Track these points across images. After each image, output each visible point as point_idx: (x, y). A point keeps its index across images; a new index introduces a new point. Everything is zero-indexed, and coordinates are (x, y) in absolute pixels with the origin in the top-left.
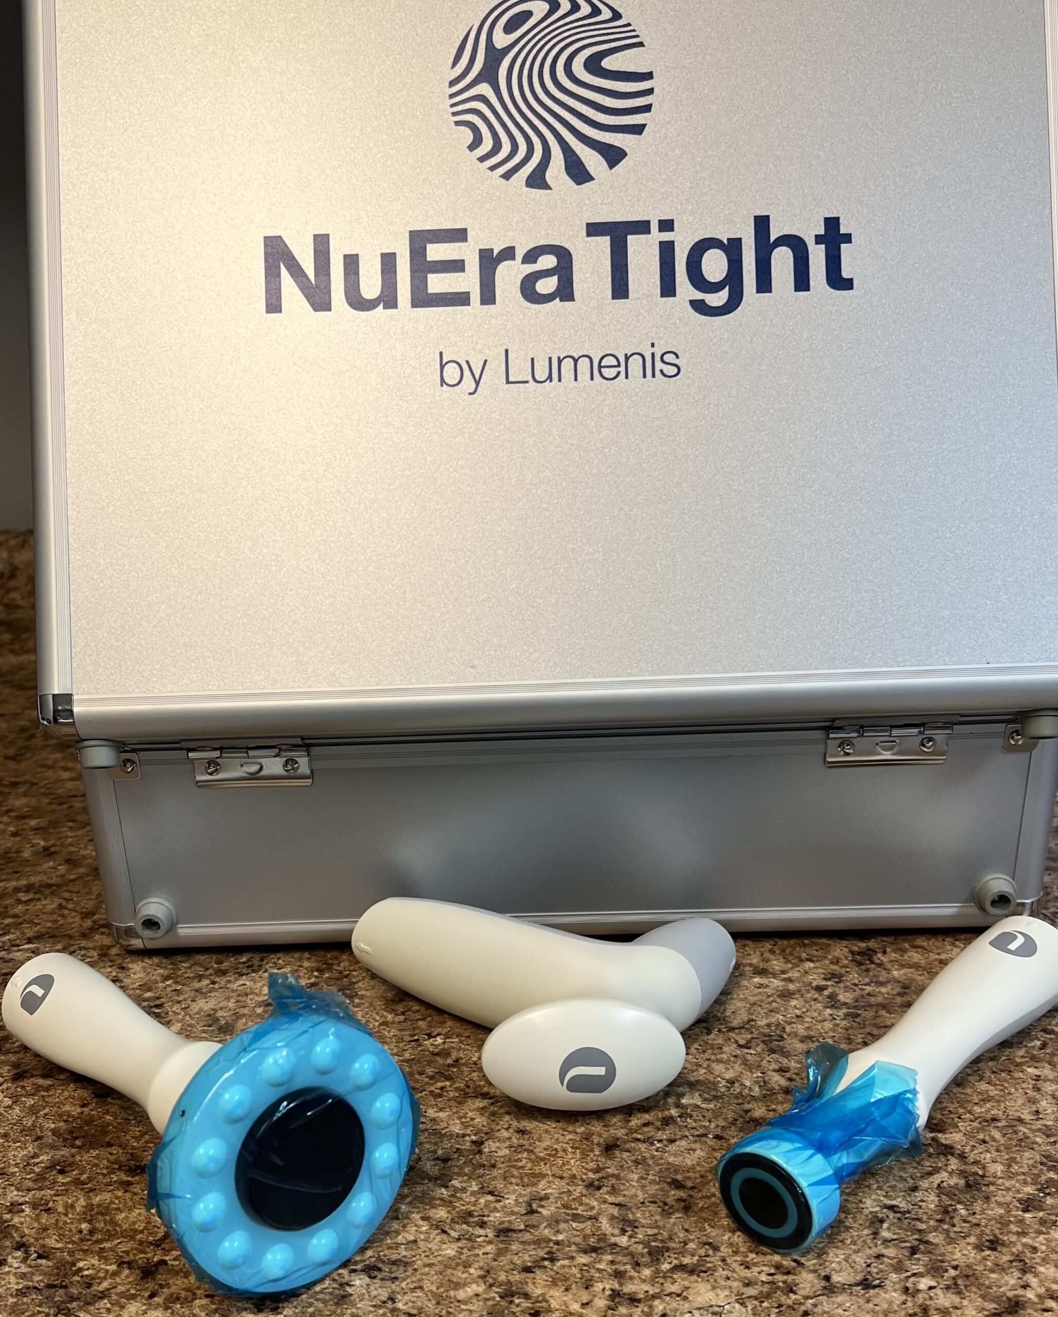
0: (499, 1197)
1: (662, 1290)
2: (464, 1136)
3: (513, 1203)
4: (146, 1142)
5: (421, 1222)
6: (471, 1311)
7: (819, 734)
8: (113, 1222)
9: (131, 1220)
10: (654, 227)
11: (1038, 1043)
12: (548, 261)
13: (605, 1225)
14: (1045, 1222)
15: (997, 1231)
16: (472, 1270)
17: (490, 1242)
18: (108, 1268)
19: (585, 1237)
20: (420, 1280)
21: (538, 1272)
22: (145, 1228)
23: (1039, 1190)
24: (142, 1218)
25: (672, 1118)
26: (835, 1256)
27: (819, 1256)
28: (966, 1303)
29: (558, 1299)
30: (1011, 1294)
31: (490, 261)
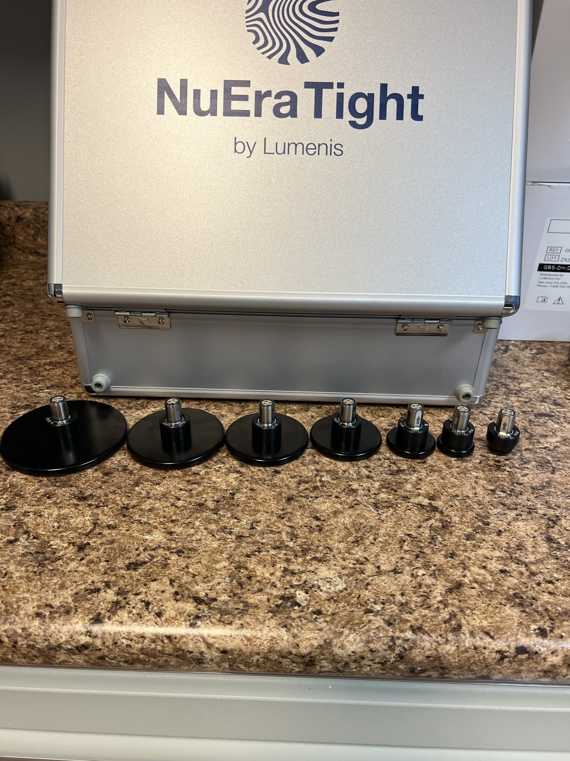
0: (239, 520)
1: (306, 569)
2: (227, 490)
3: (245, 523)
4: (87, 486)
5: (204, 531)
6: (221, 575)
7: (394, 321)
8: (69, 523)
9: (77, 522)
10: (336, 86)
11: (478, 461)
12: (286, 99)
13: (284, 536)
14: (475, 546)
15: (454, 549)
16: (224, 555)
17: (233, 542)
18: (64, 545)
19: (275, 542)
20: (201, 558)
21: (252, 557)
22: (82, 527)
23: (474, 530)
24: (81, 522)
25: (317, 487)
26: (383, 557)
27: (376, 556)
28: (438, 582)
29: (260, 571)
30: (458, 579)
31: (260, 97)
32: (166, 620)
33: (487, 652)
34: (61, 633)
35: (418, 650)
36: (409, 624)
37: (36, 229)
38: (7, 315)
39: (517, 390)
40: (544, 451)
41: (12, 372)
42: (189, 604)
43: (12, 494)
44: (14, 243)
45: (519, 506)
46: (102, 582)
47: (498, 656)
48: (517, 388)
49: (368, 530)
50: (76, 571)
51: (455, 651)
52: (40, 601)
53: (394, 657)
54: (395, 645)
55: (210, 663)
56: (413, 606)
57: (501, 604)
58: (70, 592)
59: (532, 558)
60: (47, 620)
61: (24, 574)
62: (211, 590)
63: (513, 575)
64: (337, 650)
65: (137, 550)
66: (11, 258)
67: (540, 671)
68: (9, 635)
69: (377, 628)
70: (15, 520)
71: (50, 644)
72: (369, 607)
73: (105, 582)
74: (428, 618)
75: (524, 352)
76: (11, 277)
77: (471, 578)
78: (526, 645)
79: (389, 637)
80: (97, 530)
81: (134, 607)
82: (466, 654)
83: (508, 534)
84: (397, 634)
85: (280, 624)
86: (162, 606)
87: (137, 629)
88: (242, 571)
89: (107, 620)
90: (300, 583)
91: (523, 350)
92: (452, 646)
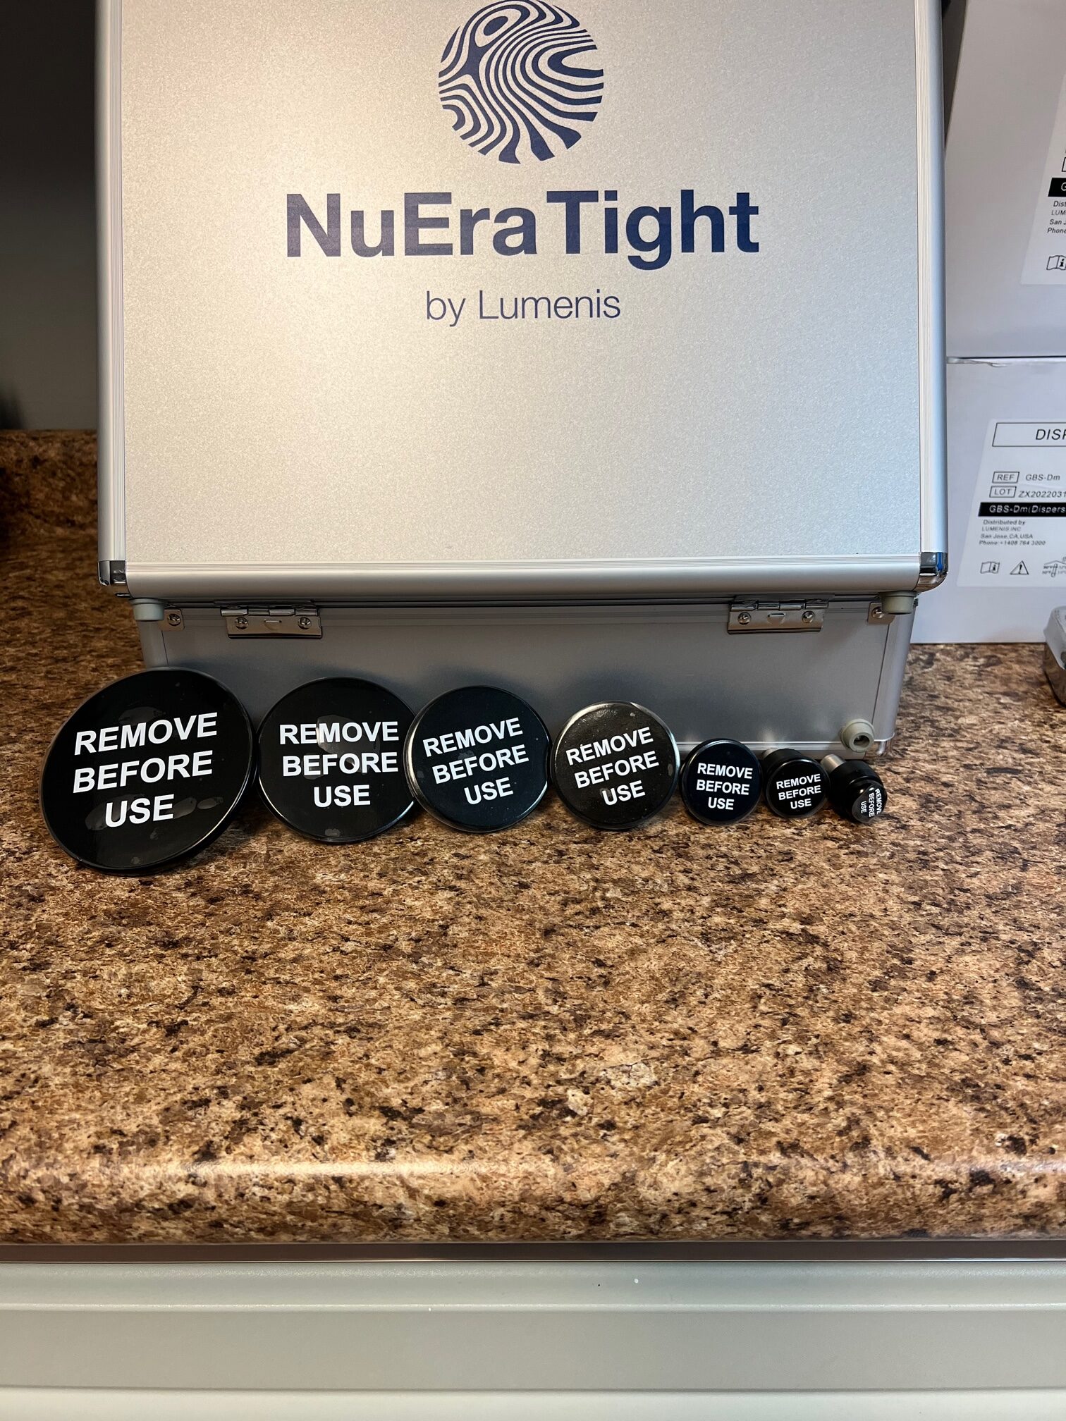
0: (458, 972)
1: (584, 1051)
2: (433, 921)
3: (469, 976)
4: (179, 922)
5: (394, 992)
6: (429, 1067)
7: (723, 607)
8: (147, 988)
9: (162, 986)
10: (601, 196)
11: (888, 854)
12: (515, 221)
13: (541, 996)
14: (889, 1000)
15: (851, 1007)
16: (432, 1033)
17: (449, 1009)
18: (140, 1026)
19: (525, 1006)
20: (391, 1040)
21: (485, 1034)
22: (173, 994)
23: (885, 973)
24: (171, 985)
25: (598, 908)
26: (722, 1026)
27: (709, 1025)
28: (824, 1066)
29: (500, 1057)
30: (860, 1059)
31: (469, 219)
32: (333, 1149)
33: (918, 1184)
34: (142, 1179)
35: (794, 1186)
36: (775, 1140)
37: (68, 480)
38: (20, 633)
39: (952, 729)
40: (1006, 832)
41: (33, 731)
42: (373, 1121)
43: (43, 941)
44: (27, 506)
45: (965, 929)
46: (213, 1087)
47: (939, 1190)
48: (953, 725)
49: (694, 981)
50: (164, 1070)
51: (860, 1184)
52: (101, 1125)
53: (750, 1200)
54: (751, 1177)
55: (415, 1226)
56: (780, 1108)
57: (940, 1098)
58: (154, 1108)
59: (992, 1017)
60: (115, 1157)
61: (70, 1080)
62: (411, 1094)
63: (959, 1048)
64: (645, 1192)
65: (274, 1029)
66: (23, 533)
67: (1017, 1217)
68: (46, 1188)
69: (718, 1148)
70: (49, 987)
71: (121, 1200)
72: (700, 1113)
73: (219, 1088)
74: (809, 1128)
75: (963, 664)
76: (23, 566)
77: (884, 1057)
78: (988, 1168)
79: (739, 1163)
80: (200, 999)
81: (272, 1129)
82: (881, 1190)
83: (947, 977)
84: (754, 1157)
85: (540, 1149)
86: (324, 1125)
87: (280, 1168)
88: (467, 1059)
89: (224, 1153)
90: (573, 1076)
91: (961, 659)
92: (855, 1175)
